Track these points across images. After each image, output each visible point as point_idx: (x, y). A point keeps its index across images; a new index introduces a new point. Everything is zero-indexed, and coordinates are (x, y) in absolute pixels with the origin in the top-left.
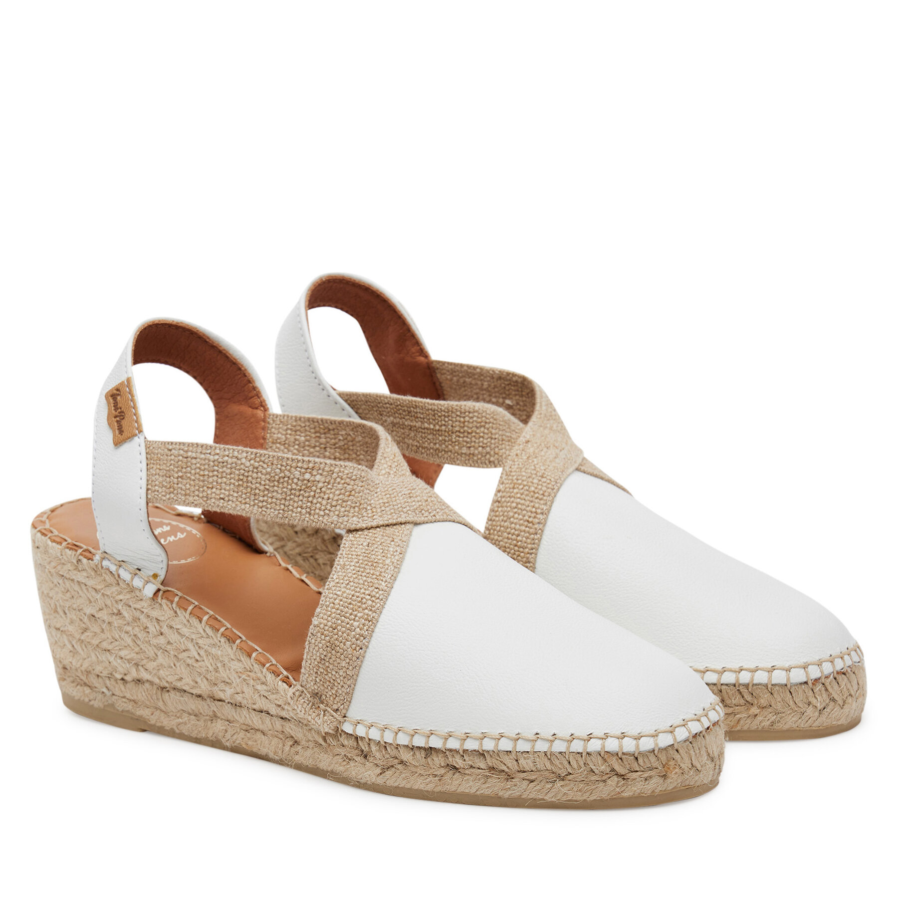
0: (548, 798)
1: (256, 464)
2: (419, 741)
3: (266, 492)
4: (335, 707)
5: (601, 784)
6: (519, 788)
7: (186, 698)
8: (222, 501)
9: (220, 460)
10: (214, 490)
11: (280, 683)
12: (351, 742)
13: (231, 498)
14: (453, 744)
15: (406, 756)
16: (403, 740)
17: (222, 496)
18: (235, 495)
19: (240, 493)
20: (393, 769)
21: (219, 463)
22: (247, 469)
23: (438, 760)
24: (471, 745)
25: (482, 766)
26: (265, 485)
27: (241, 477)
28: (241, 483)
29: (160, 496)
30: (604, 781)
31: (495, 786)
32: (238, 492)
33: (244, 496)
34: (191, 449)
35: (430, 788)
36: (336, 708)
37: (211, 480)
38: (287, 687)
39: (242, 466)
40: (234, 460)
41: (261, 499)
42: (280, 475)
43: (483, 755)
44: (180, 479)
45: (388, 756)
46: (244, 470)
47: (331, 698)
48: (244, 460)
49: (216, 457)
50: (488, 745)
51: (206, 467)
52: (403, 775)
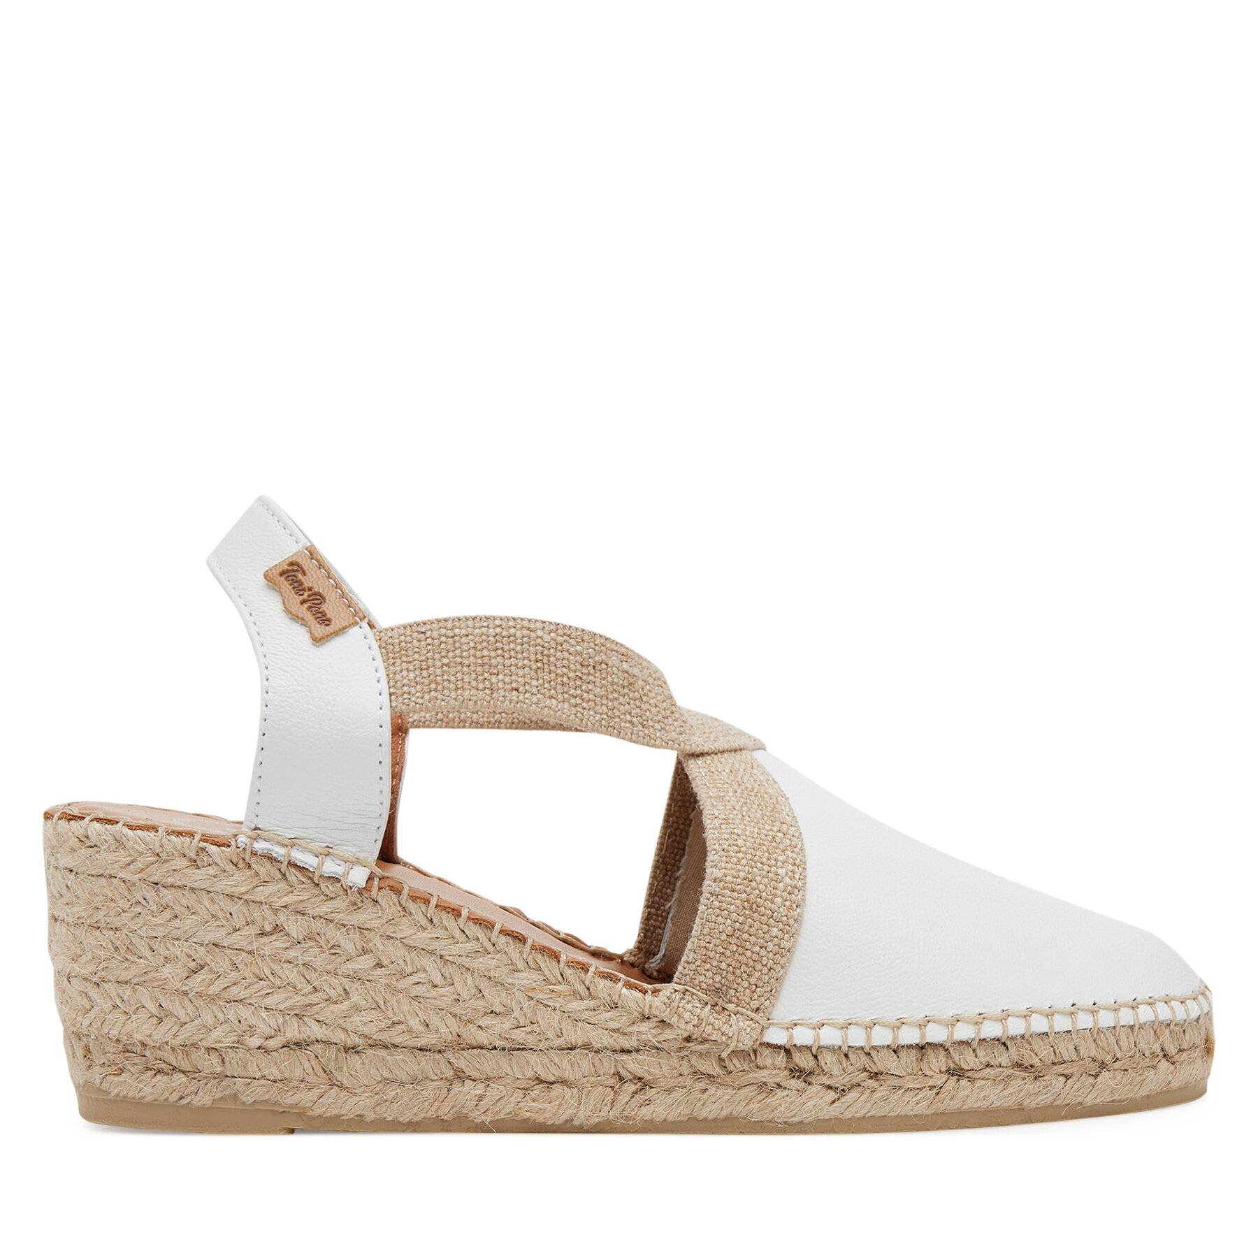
0: (1089, 1101)
1: (560, 639)
2: (910, 1036)
3: (578, 683)
4: (755, 1004)
5: (1152, 1071)
6: (1055, 1088)
7: (399, 1056)
8: (515, 692)
9: (504, 633)
10: (501, 677)
11: (624, 991)
12: (781, 1059)
13: (527, 687)
14: (964, 1032)
15: (885, 1062)
16: (882, 1037)
17: (514, 685)
18: (534, 683)
19: (541, 681)
20: (859, 1089)
21: (504, 637)
22: (546, 645)
23: (937, 1062)
24: (991, 1030)
25: (1004, 1060)
26: (575, 672)
27: (539, 657)
28: (539, 664)
29: (413, 699)
30: (1154, 1067)
31: (1020, 1090)
32: (538, 680)
33: (546, 685)
34: (457, 624)
35: (923, 1108)
36: (757, 1006)
37: (494, 662)
38: (640, 995)
39: (539, 641)
40: (525, 632)
41: (572, 691)
42: (596, 659)
43: (1004, 1044)
44: (445, 668)
45: (851, 1069)
46: (543, 647)
47: (748, 992)
48: (540, 633)
49: (498, 630)
50: (1016, 1027)
51: (485, 644)
52: (877, 1095)
